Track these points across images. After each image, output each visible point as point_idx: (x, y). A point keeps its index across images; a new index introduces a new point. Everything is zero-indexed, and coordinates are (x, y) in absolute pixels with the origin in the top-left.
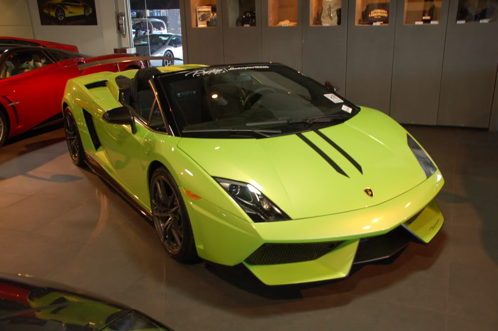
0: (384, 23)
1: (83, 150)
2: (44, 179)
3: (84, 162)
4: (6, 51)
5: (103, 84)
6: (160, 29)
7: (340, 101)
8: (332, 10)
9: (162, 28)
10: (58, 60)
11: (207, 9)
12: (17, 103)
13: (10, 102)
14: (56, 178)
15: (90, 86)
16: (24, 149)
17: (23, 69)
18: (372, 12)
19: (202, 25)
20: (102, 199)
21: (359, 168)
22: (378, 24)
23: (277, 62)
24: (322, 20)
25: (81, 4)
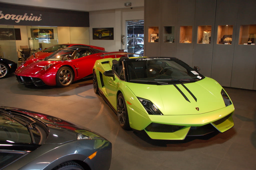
0: (231, 43)
1: (98, 87)
2: (83, 97)
3: (98, 92)
4: (77, 49)
5: (108, 62)
6: (141, 42)
7: (197, 74)
8: (207, 37)
9: (142, 42)
10: (95, 53)
11: (155, 35)
12: (78, 68)
13: (76, 68)
14: (87, 97)
15: (103, 63)
16: (78, 86)
17: (82, 56)
18: (225, 39)
19: (153, 41)
20: (102, 106)
21: (196, 99)
22: (227, 44)
23: (174, 57)
24: (203, 41)
25: (108, 32)
